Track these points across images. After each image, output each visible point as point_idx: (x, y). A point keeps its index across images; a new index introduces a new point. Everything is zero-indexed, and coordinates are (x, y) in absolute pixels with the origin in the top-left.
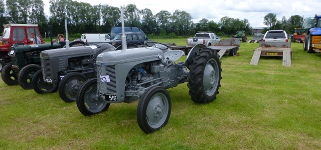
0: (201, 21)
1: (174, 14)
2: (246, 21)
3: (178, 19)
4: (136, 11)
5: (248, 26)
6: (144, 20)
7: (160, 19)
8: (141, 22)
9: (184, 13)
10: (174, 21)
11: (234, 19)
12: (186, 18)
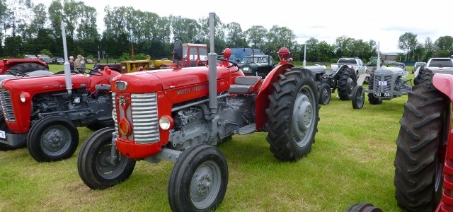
0: (308, 41)
1: (271, 30)
2: (372, 43)
3: (276, 38)
4: (220, 25)
5: (375, 50)
6: (229, 38)
7: (251, 38)
8: (225, 41)
9: (284, 30)
10: (271, 41)
11: (356, 40)
12: (287, 36)
